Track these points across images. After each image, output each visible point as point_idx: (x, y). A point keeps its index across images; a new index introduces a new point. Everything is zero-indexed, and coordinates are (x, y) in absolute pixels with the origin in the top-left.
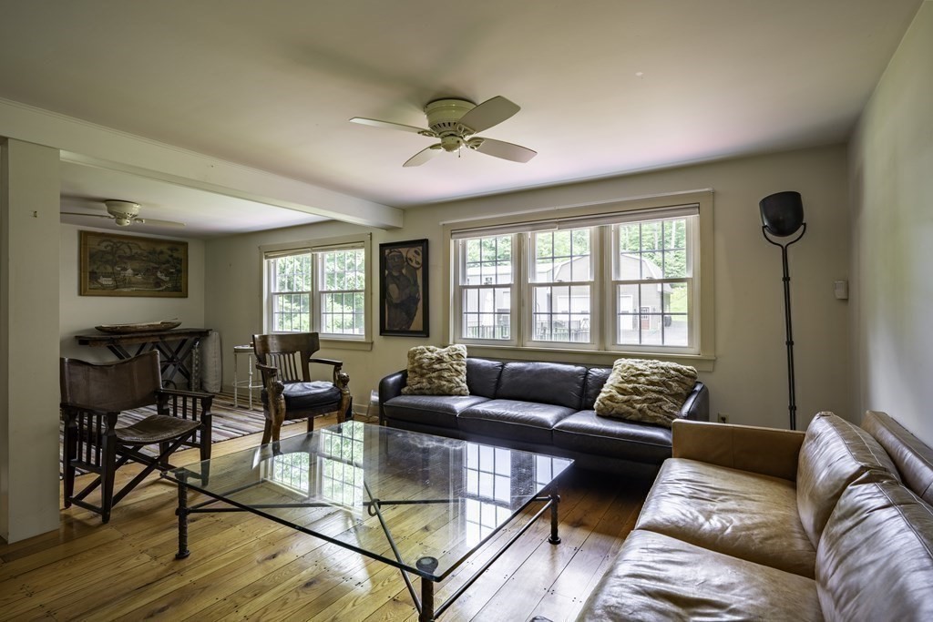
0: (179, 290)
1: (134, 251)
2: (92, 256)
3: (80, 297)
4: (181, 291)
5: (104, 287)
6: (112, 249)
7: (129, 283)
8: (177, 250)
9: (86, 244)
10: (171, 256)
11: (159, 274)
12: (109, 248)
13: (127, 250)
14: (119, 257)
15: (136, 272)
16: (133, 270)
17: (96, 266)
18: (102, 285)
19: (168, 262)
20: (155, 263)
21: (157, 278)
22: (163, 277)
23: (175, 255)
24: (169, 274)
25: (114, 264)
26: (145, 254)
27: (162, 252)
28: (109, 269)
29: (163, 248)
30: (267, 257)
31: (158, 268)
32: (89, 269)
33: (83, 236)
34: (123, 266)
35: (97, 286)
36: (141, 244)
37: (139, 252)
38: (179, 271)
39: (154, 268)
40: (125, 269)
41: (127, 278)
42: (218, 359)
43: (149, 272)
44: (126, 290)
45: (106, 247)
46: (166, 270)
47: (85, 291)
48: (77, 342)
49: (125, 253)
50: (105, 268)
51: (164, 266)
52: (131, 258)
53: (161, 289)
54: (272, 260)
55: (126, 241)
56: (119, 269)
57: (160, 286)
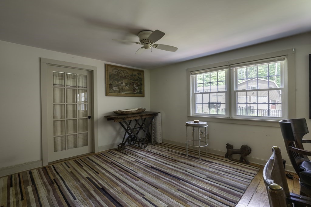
0: (141, 93)
1: (125, 74)
2: (110, 76)
3: (106, 97)
4: (142, 94)
5: (115, 92)
6: (117, 73)
7: (124, 90)
8: (140, 74)
9: (107, 71)
10: (138, 77)
11: (134, 86)
12: (116, 73)
13: (123, 74)
14: (120, 77)
15: (126, 85)
16: (125, 83)
17: (111, 82)
18: (114, 91)
19: (137, 80)
20: (133, 80)
21: (134, 87)
22: (136, 87)
23: (140, 76)
24: (138, 86)
25: (118, 81)
26: (129, 76)
27: (135, 75)
28: (117, 83)
29: (135, 73)
30: (192, 74)
31: (134, 83)
32: (109, 83)
33: (107, 66)
34: (122, 81)
35: (112, 91)
36: (128, 71)
37: (127, 75)
38: (141, 84)
39: (133, 83)
40: (122, 83)
41: (123, 87)
42: (161, 127)
43: (131, 84)
44: (122, 93)
45: (115, 72)
46: (137, 84)
47: (108, 94)
48: (107, 119)
49: (122, 75)
50: (115, 82)
51: (136, 82)
52: (125, 78)
53: (135, 93)
54: (194, 76)
55: (122, 69)
56: (120, 83)
57: (135, 91)
